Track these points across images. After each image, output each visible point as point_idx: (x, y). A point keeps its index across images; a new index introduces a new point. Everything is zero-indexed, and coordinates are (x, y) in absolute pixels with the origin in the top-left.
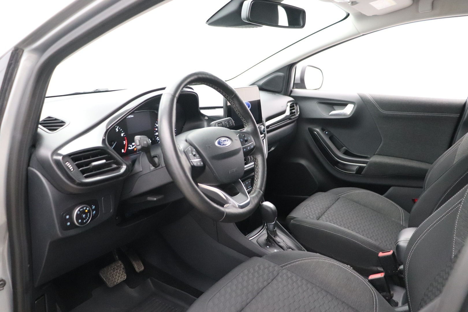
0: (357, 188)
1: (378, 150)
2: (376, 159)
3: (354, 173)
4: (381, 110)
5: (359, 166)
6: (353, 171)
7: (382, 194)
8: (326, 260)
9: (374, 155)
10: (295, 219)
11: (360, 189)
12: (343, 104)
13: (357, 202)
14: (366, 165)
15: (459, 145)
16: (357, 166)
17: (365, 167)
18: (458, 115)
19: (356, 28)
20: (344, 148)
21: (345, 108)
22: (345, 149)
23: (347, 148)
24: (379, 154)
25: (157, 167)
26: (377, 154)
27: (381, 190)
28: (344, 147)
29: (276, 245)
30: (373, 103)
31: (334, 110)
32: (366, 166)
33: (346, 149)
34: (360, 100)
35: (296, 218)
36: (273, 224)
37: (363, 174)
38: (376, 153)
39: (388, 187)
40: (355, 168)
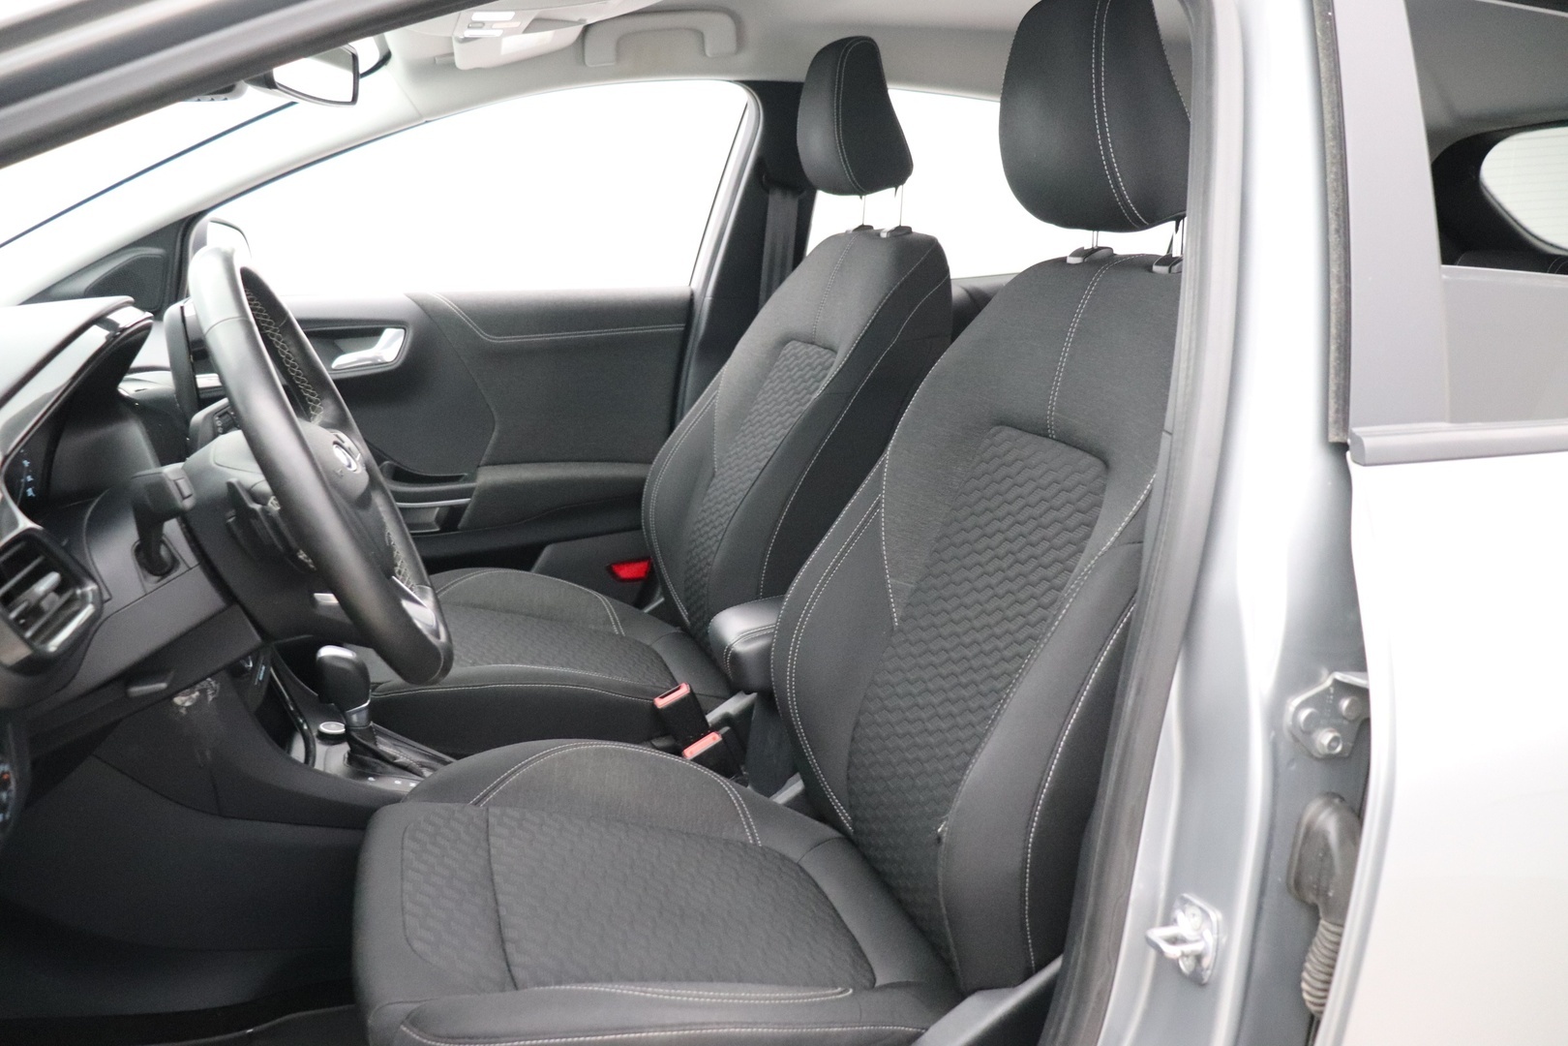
0: (470, 569)
1: (488, 450)
2: (489, 477)
3: (438, 529)
4: (485, 337)
5: (441, 507)
6: (428, 525)
7: (528, 569)
8: (580, 745)
9: (479, 466)
10: (380, 687)
11: (474, 569)
12: (367, 330)
13: (485, 607)
14: (468, 499)
15: (714, 398)
16: (438, 509)
17: (469, 507)
18: (680, 327)
19: (411, 102)
20: (386, 463)
21: (377, 341)
22: (389, 464)
23: (395, 461)
24: (494, 462)
25: (168, 573)
26: (487, 464)
27: (521, 558)
28: (385, 460)
29: (390, 768)
30: (460, 320)
31: (341, 352)
32: (470, 502)
33: (395, 464)
34: (422, 312)
35: (380, 684)
36: (367, 707)
37: (463, 529)
38: (484, 459)
39: (535, 550)
40: (432, 517)
